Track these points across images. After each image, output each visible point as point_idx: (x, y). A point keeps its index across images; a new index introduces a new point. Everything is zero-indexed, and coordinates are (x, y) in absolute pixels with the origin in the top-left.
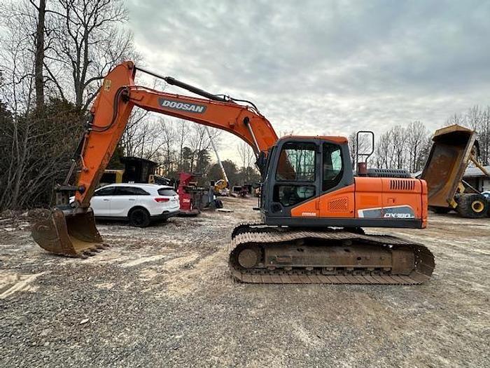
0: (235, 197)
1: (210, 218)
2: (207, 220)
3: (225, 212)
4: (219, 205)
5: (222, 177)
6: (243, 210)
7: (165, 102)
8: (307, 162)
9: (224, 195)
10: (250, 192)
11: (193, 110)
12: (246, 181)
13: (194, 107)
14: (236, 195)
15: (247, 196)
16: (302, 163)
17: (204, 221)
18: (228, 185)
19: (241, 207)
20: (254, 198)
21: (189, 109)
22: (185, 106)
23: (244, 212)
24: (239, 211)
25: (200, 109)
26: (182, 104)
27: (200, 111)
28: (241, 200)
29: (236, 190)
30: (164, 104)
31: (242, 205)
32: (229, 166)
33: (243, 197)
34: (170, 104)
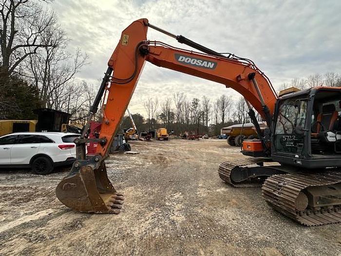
0: (142, 140)
1: (118, 160)
2: (115, 161)
3: (132, 154)
4: (127, 148)
5: (132, 126)
6: (148, 151)
7: (181, 57)
8: (193, 115)
9: (134, 140)
10: (153, 136)
11: (206, 65)
12: (151, 129)
13: (206, 62)
14: (143, 139)
15: (151, 139)
16: (190, 115)
17: (112, 163)
18: (136, 132)
19: (146, 149)
20: (156, 141)
21: (202, 65)
22: (198, 61)
23: (148, 153)
24: (144, 152)
25: (211, 65)
26: (196, 60)
27: (211, 67)
28: (146, 142)
29: (143, 135)
30: (180, 60)
31: (147, 147)
32: (138, 118)
33: (148, 140)
34: (185, 59)
